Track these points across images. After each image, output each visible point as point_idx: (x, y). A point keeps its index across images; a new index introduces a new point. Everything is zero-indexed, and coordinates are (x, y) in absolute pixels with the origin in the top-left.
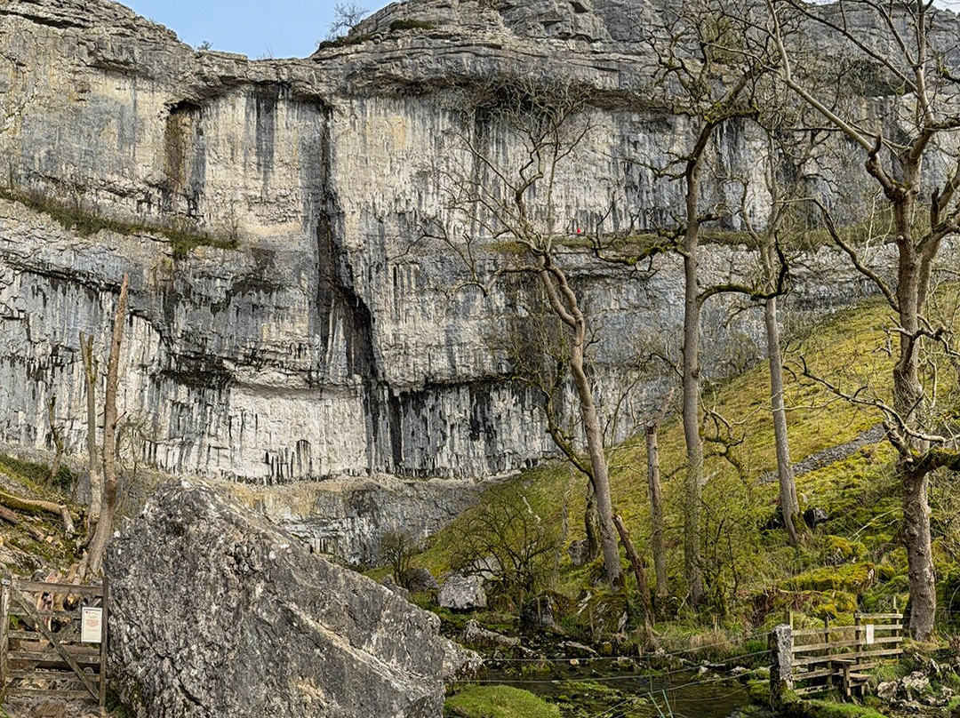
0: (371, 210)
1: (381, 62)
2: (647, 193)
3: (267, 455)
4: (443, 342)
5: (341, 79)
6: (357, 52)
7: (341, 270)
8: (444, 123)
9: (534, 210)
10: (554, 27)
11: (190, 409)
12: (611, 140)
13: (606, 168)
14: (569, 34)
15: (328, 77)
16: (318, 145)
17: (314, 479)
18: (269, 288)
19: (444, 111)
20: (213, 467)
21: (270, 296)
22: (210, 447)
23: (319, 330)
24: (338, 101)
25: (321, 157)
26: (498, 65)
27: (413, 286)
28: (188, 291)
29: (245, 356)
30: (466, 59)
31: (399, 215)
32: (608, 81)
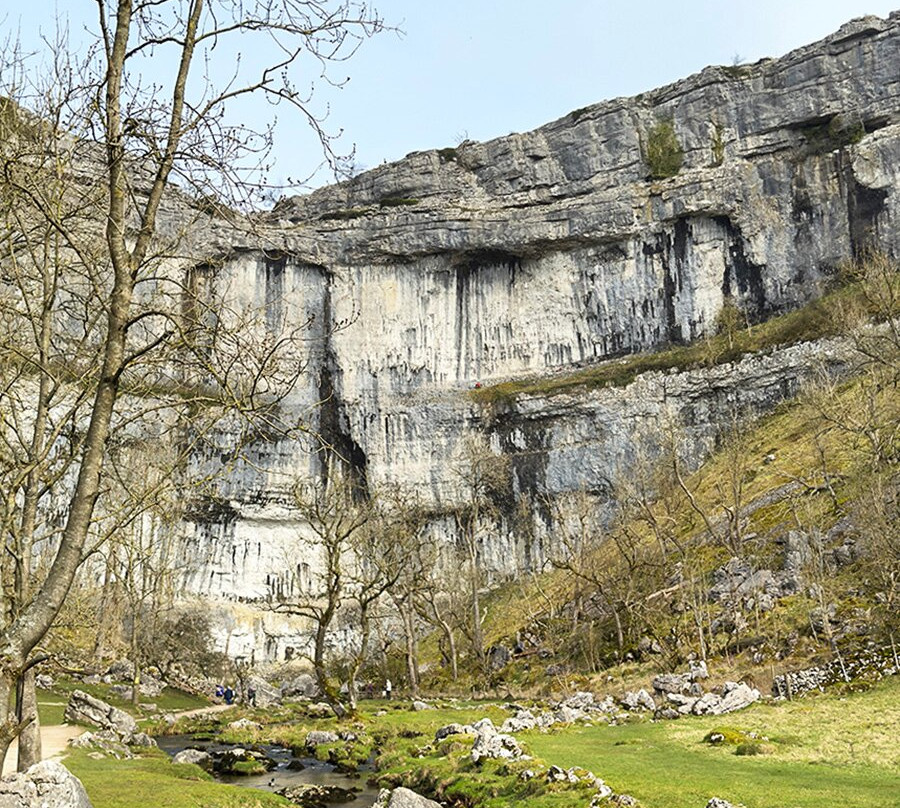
0: (366, 368)
1: (373, 240)
2: (605, 320)
3: (268, 577)
4: (429, 481)
5: (340, 251)
6: (353, 228)
7: (340, 420)
8: (429, 283)
9: (512, 349)
10: (516, 182)
11: (195, 542)
12: (571, 278)
13: (569, 304)
14: (529, 187)
15: (329, 249)
16: (321, 308)
17: (313, 597)
18: (274, 439)
19: (429, 273)
20: (215, 589)
21: (276, 446)
22: (213, 573)
23: (319, 472)
24: (338, 269)
25: (323, 320)
26: (468, 238)
27: (403, 433)
28: (200, 444)
29: (251, 497)
30: (441, 234)
31: (391, 369)
32: (561, 230)
